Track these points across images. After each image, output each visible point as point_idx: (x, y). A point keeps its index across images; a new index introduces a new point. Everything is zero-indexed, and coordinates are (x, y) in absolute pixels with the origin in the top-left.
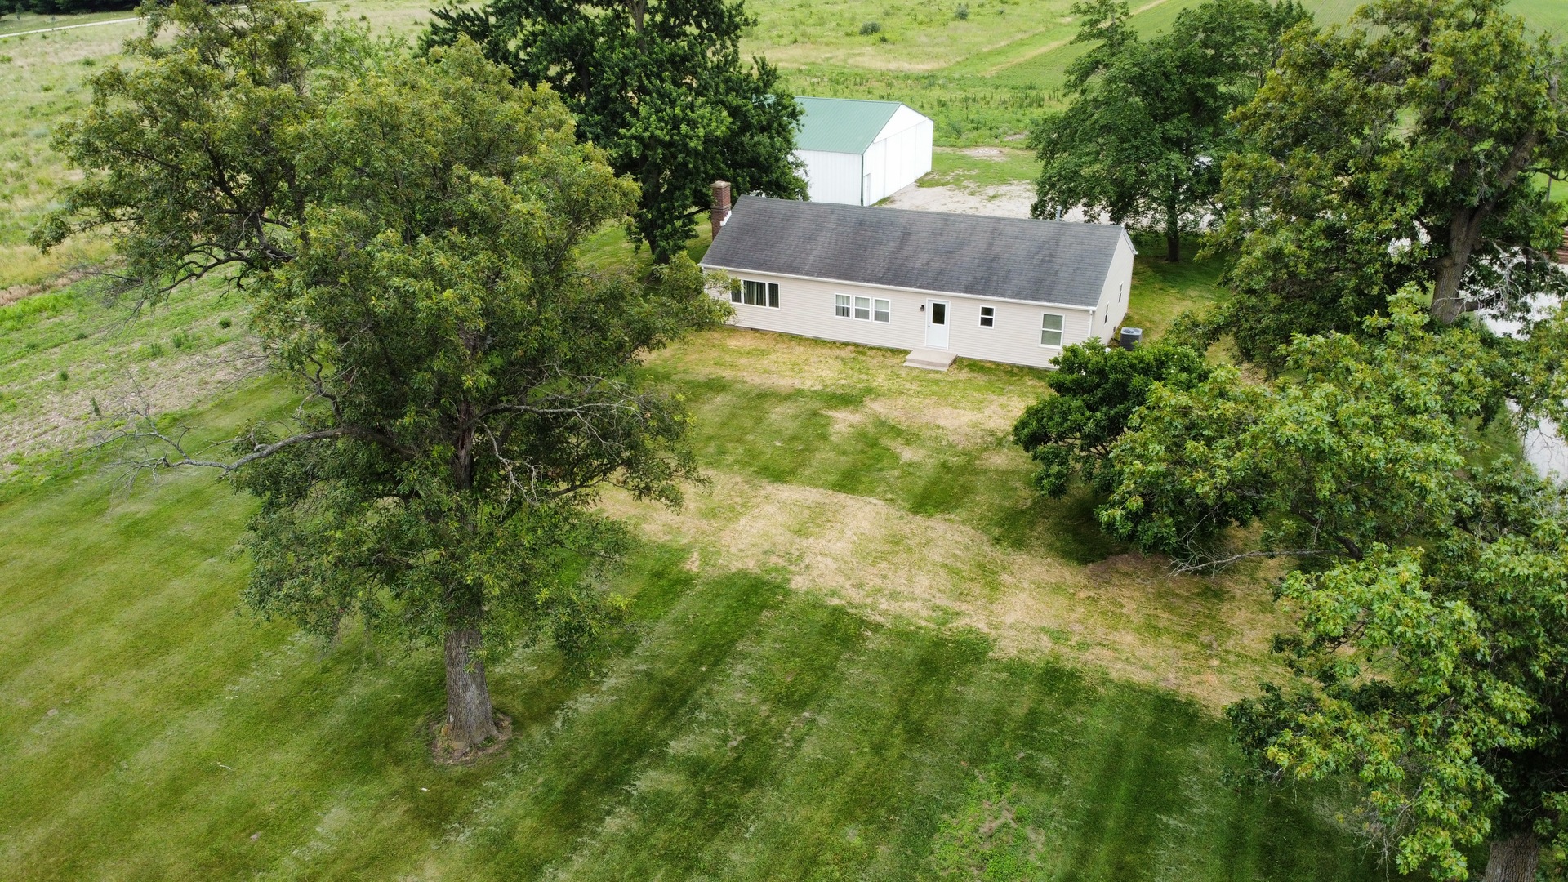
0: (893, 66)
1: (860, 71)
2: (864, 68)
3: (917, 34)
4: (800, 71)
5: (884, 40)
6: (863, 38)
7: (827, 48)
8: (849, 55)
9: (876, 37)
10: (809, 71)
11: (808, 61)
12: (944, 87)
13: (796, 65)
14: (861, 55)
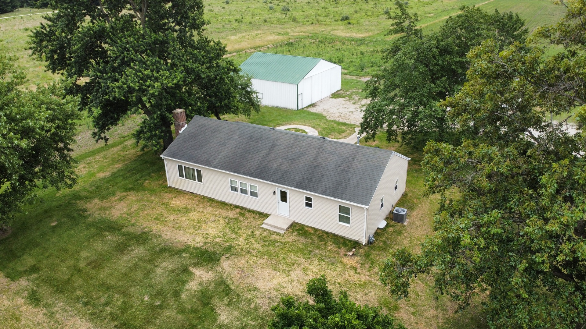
0: (348, 35)
1: (334, 37)
2: (336, 36)
3: (365, 21)
4: (308, 36)
5: (349, 23)
6: (341, 22)
7: (325, 27)
8: (333, 30)
9: (346, 21)
10: (312, 36)
11: (314, 32)
12: (367, 45)
13: (307, 34)
14: (337, 30)
